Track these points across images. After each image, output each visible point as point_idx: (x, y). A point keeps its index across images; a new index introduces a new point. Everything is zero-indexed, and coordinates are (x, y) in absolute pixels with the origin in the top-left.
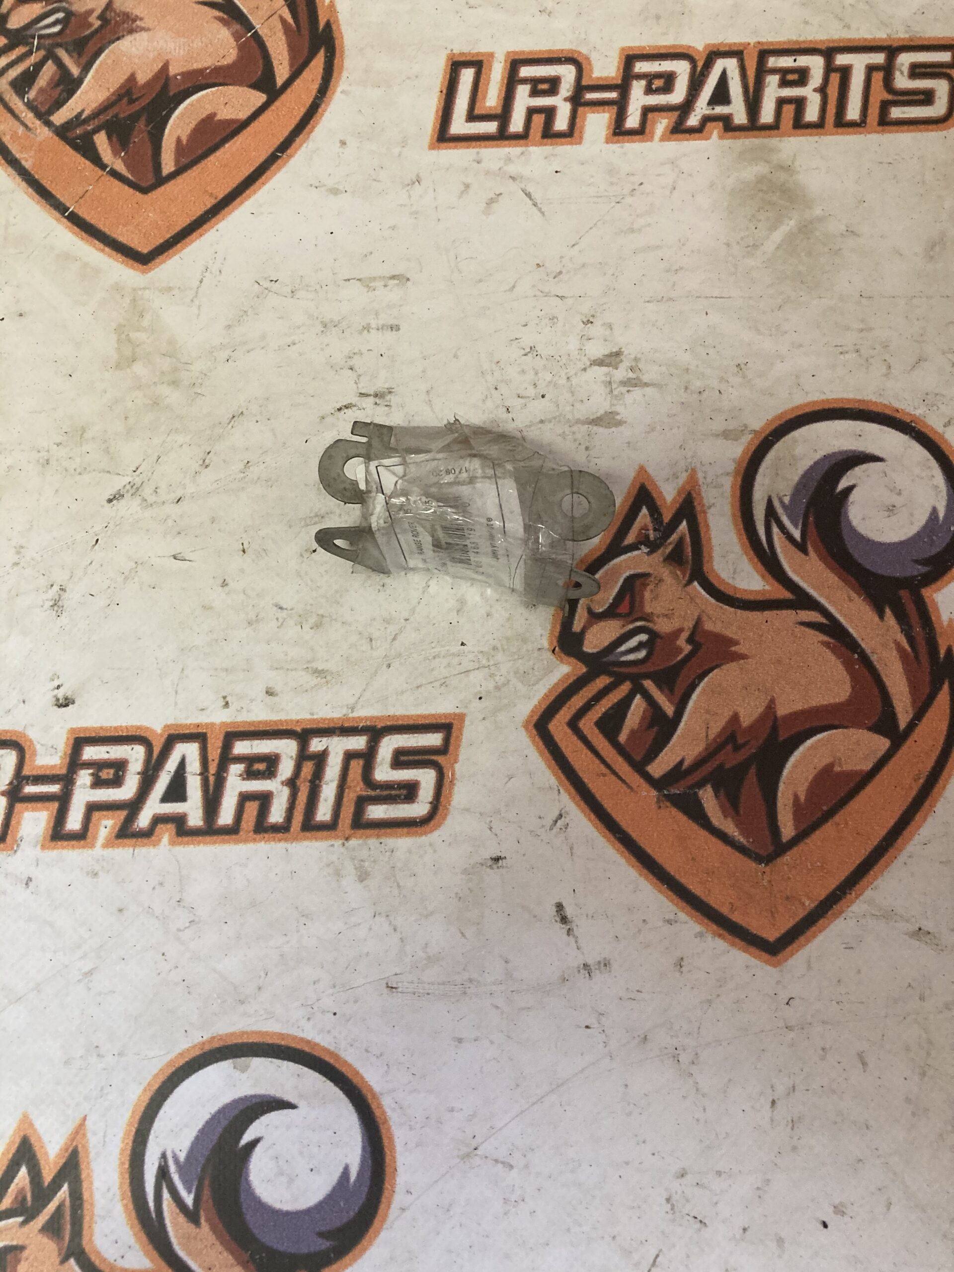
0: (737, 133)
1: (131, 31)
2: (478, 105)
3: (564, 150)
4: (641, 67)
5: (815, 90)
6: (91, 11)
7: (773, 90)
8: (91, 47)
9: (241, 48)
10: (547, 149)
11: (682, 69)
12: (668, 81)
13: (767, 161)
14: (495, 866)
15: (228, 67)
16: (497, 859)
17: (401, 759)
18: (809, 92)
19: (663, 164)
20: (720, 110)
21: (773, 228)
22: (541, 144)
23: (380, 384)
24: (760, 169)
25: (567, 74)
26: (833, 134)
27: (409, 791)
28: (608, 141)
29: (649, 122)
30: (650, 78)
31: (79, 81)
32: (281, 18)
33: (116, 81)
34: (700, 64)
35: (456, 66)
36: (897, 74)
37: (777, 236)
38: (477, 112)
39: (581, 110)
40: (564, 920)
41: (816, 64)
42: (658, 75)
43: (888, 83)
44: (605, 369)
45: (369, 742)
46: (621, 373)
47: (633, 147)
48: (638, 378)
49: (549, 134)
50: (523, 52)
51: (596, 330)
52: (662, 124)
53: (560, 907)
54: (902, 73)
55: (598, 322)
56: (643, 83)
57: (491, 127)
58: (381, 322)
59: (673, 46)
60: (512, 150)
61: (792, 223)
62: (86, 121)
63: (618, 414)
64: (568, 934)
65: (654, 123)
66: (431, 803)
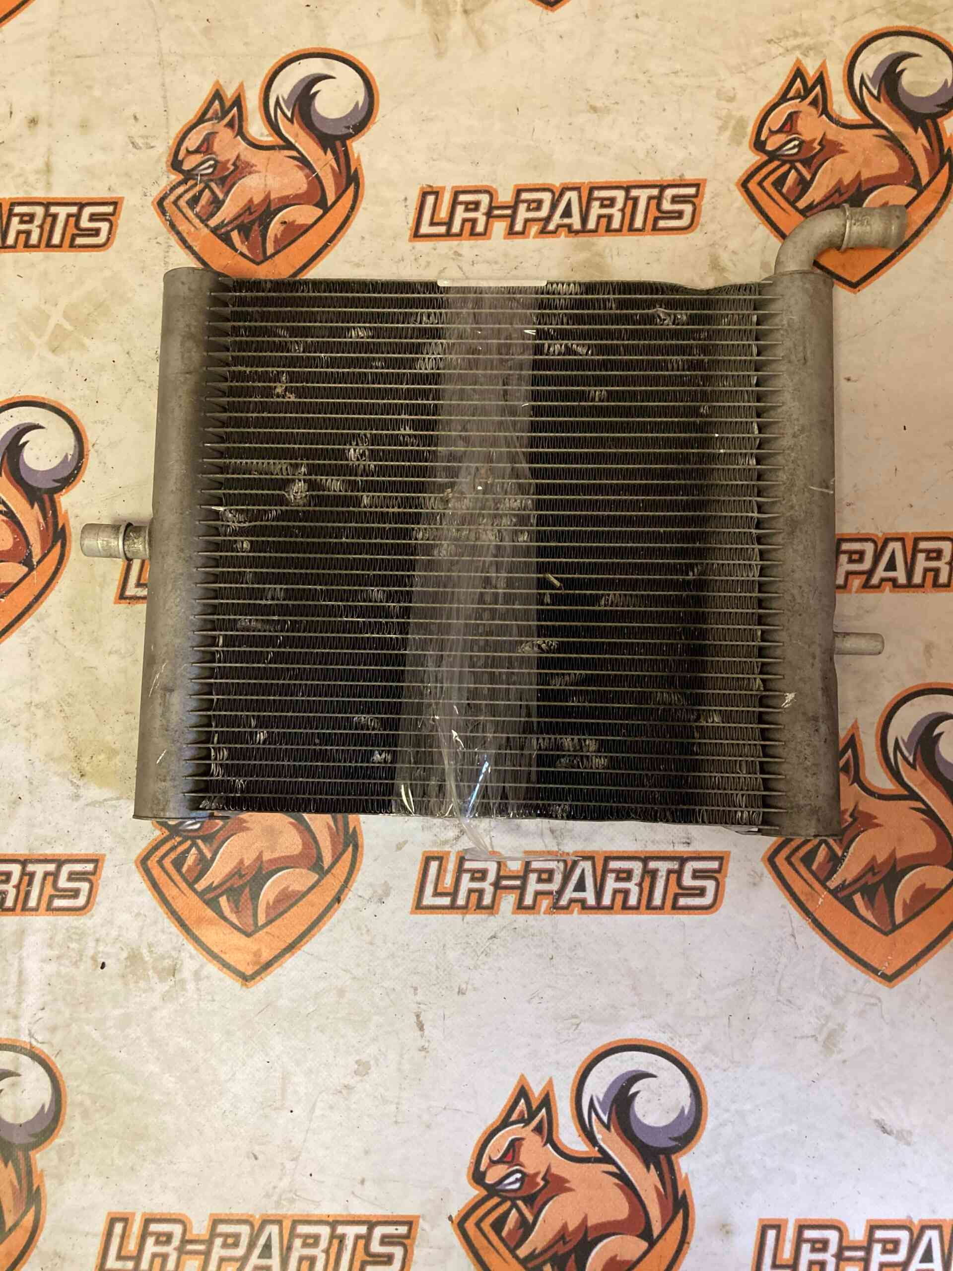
1: (250, 173)
2: (435, 217)
4: (525, 196)
5: (619, 210)
6: (228, 161)
7: (596, 210)
8: (228, 182)
9: (309, 183)
11: (547, 197)
12: (540, 203)
15: (303, 194)
18: (615, 212)
19: (534, 251)
20: (566, 221)
25: (485, 199)
28: (505, 238)
31: (223, 201)
32: (331, 166)
33: (242, 203)
35: (424, 195)
39: (491, 220)
42: (534, 201)
43: (659, 205)
47: (519, 242)
52: (534, 229)
56: (526, 205)
60: (453, 243)
62: (227, 225)
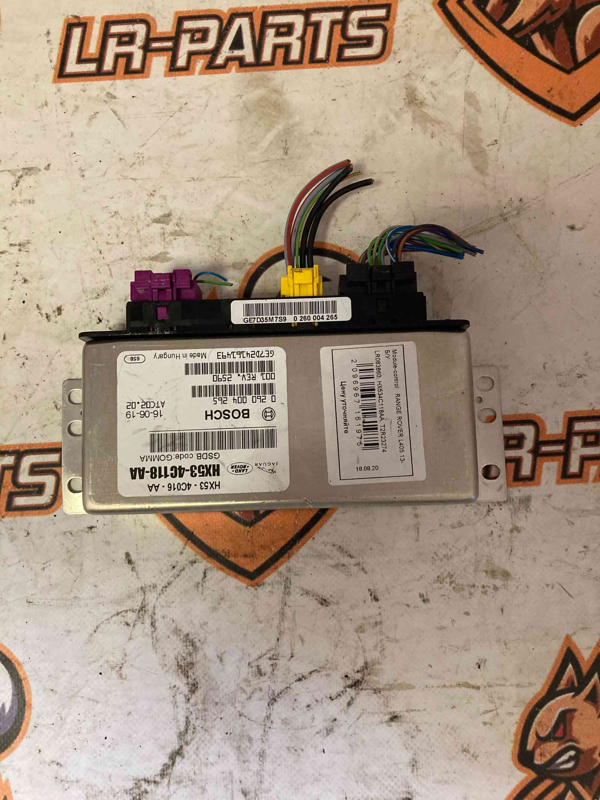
0: (248, 68)
3: (138, 82)
10: (127, 81)
13: (265, 87)
14: (90, 532)
16: (91, 528)
17: (35, 470)
21: (268, 131)
22: (124, 78)
23: (22, 238)
24: (260, 92)
26: (308, 68)
27: (39, 489)
29: (192, 62)
30: (193, 32)
34: (225, 22)
36: (350, 26)
37: (270, 136)
38: (83, 57)
40: (130, 562)
41: (298, 21)
44: (161, 225)
45: (16, 459)
46: (170, 228)
48: (181, 230)
49: (129, 71)
50: (113, 16)
51: (156, 200)
53: (127, 555)
54: (353, 26)
55: (157, 195)
57: (92, 67)
58: (23, 198)
59: (208, 10)
61: (280, 127)
63: (168, 253)
64: (132, 571)
65: (195, 62)
66: (52, 495)
